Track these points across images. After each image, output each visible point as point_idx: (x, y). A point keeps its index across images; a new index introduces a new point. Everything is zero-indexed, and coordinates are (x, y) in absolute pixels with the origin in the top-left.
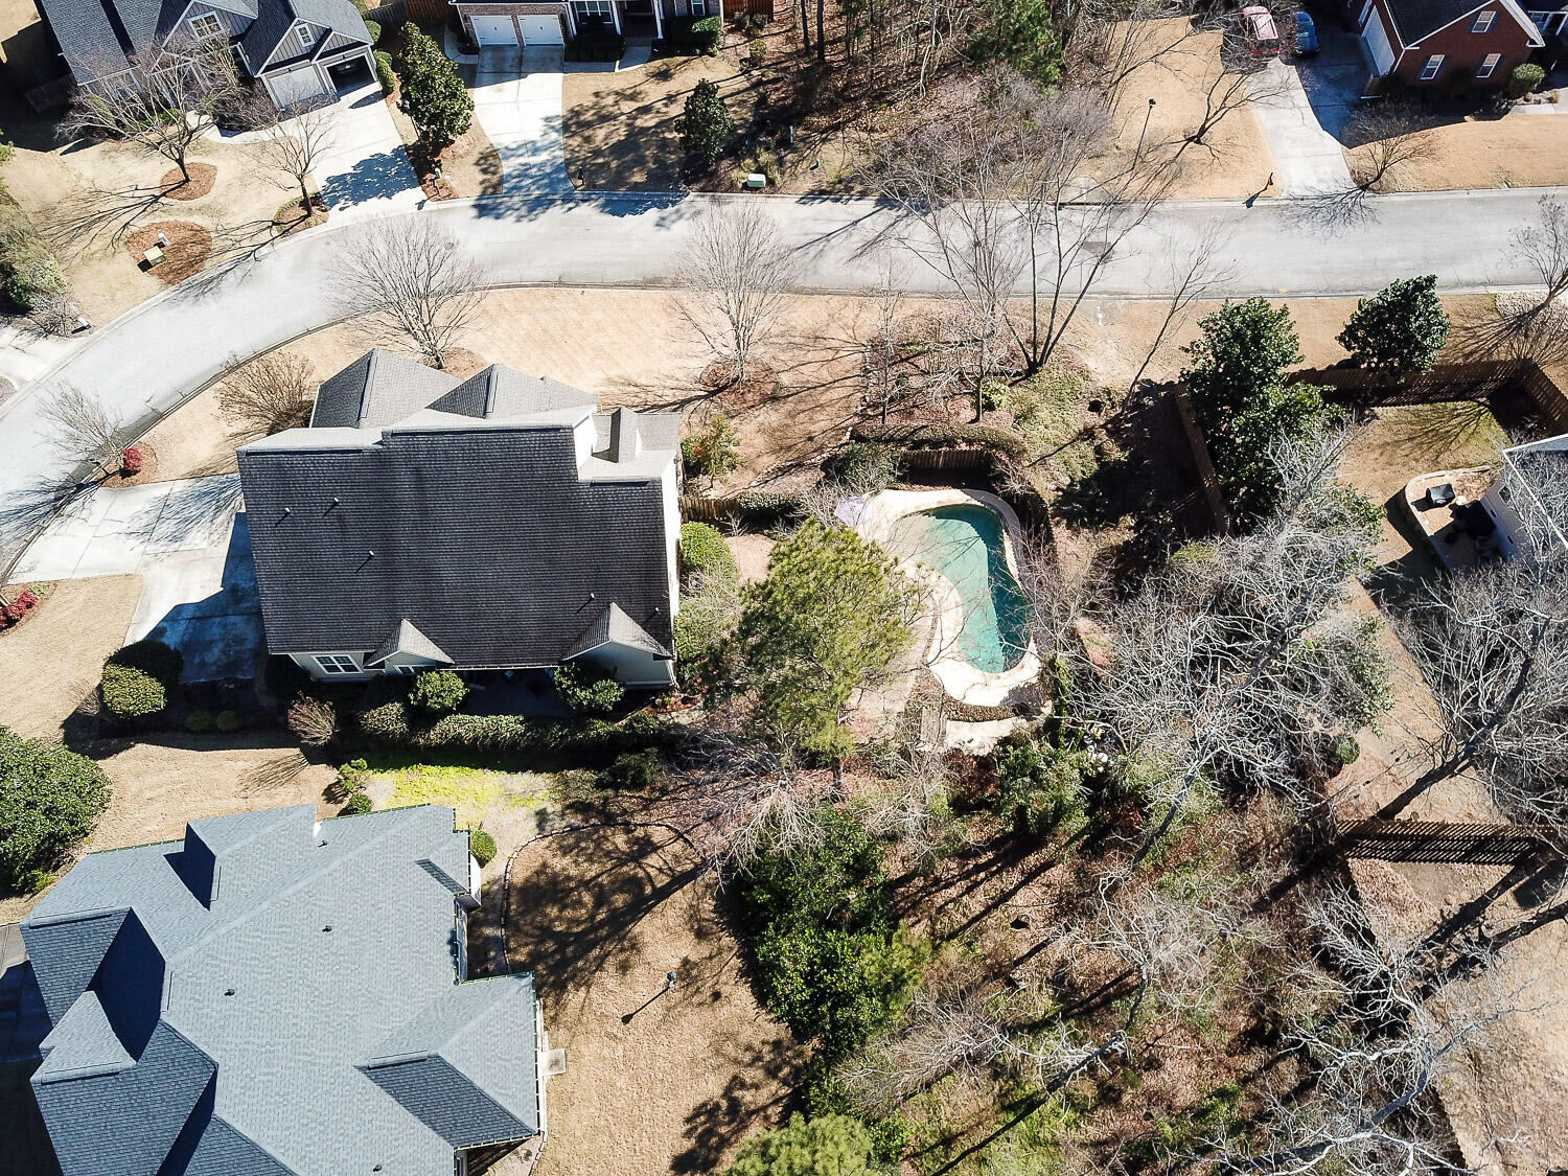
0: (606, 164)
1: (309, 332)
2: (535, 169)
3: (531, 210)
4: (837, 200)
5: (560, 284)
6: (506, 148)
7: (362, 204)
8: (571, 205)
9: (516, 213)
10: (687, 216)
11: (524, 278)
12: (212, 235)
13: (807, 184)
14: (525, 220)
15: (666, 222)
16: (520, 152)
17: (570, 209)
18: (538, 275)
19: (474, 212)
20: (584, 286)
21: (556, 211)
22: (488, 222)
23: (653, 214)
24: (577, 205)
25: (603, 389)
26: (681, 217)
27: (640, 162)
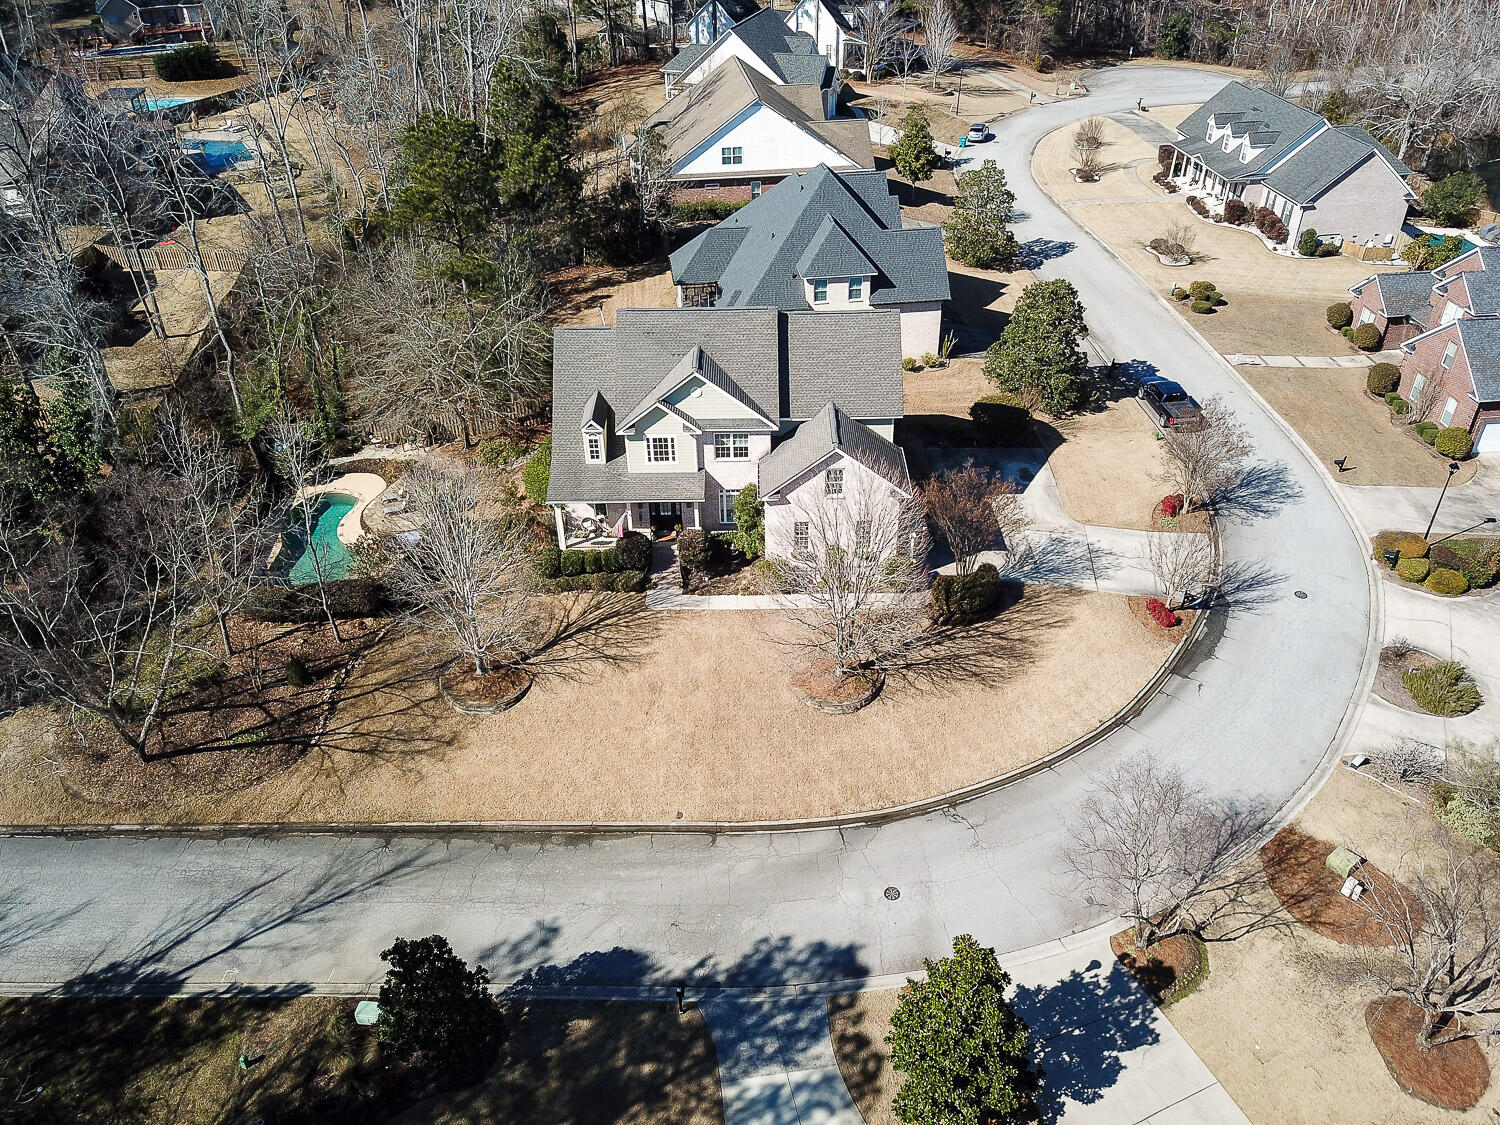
0: (636, 1060)
1: (1049, 764)
2: (770, 1049)
3: (768, 960)
4: (248, 990)
5: (714, 832)
6: (832, 1111)
7: (1067, 977)
8: (700, 973)
9: (791, 954)
10: (504, 950)
11: (766, 840)
12: (1285, 915)
13: (283, 1023)
14: (774, 941)
15: (539, 936)
16: (801, 1098)
17: (701, 964)
18: (747, 845)
19: (863, 958)
20: (679, 830)
21: (726, 960)
22: (837, 939)
23: (563, 953)
24: (690, 972)
25: (644, 650)
26: (516, 946)
27: (573, 1063)
